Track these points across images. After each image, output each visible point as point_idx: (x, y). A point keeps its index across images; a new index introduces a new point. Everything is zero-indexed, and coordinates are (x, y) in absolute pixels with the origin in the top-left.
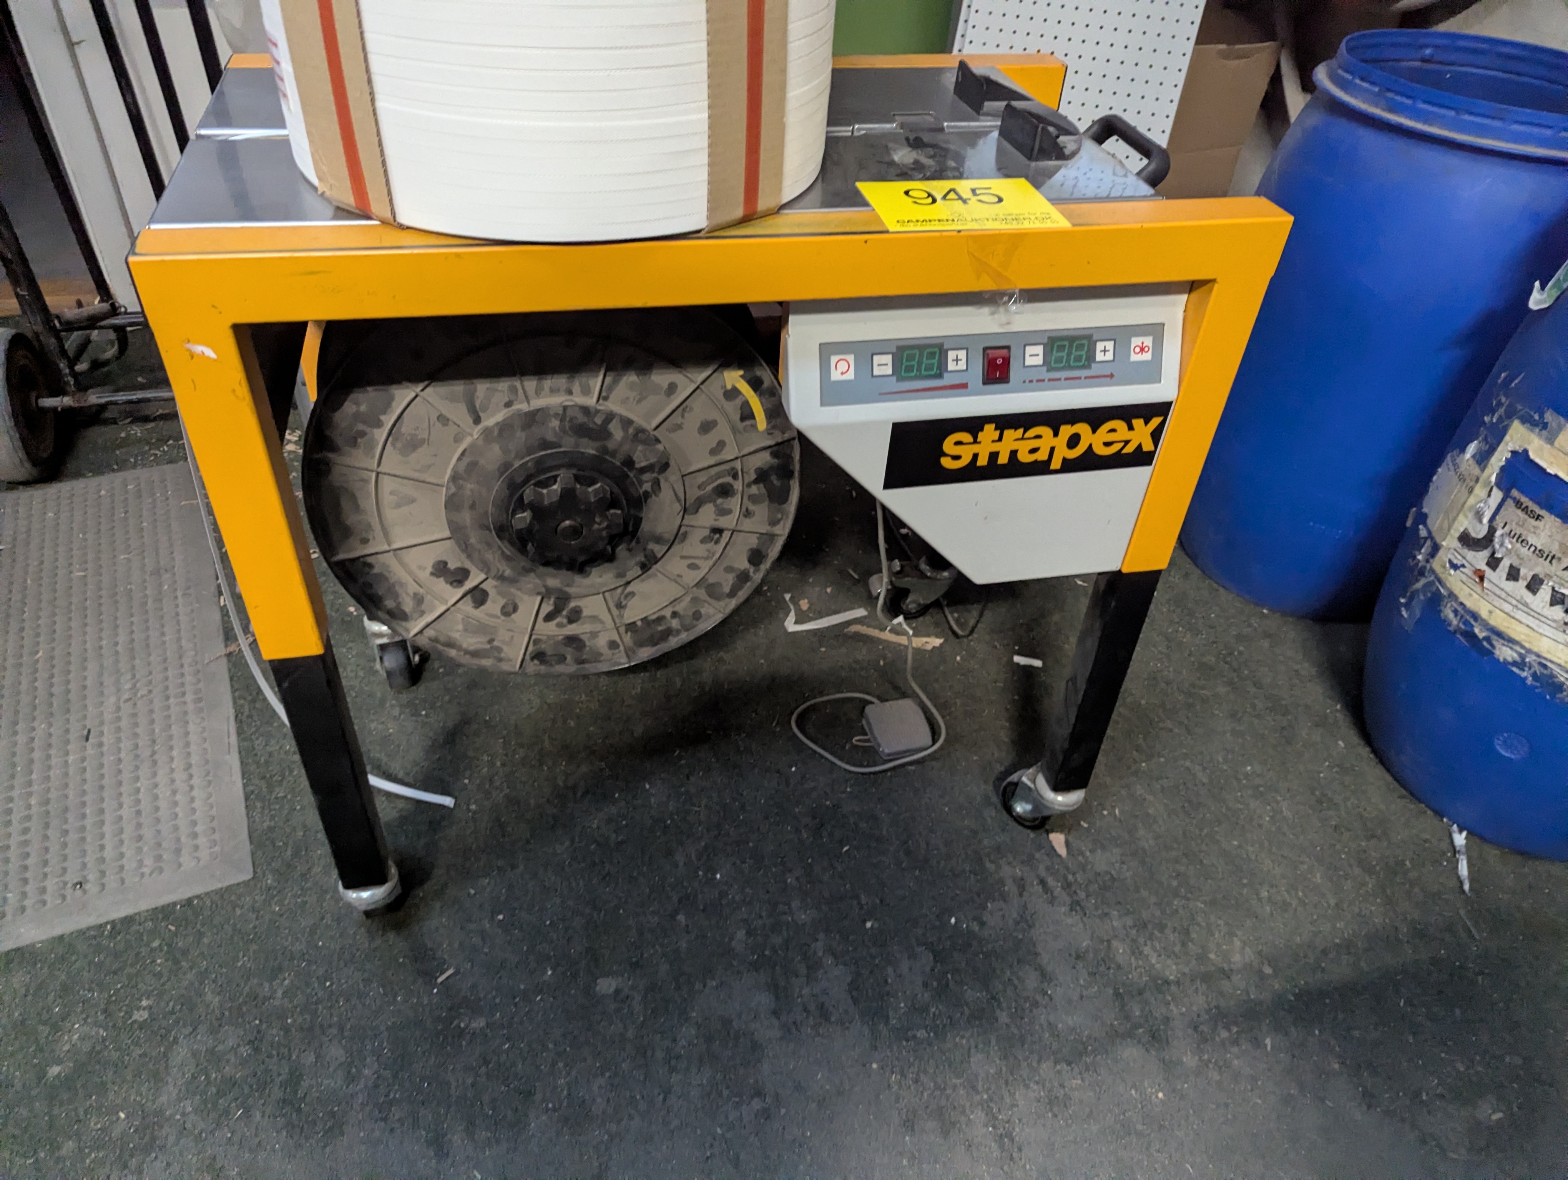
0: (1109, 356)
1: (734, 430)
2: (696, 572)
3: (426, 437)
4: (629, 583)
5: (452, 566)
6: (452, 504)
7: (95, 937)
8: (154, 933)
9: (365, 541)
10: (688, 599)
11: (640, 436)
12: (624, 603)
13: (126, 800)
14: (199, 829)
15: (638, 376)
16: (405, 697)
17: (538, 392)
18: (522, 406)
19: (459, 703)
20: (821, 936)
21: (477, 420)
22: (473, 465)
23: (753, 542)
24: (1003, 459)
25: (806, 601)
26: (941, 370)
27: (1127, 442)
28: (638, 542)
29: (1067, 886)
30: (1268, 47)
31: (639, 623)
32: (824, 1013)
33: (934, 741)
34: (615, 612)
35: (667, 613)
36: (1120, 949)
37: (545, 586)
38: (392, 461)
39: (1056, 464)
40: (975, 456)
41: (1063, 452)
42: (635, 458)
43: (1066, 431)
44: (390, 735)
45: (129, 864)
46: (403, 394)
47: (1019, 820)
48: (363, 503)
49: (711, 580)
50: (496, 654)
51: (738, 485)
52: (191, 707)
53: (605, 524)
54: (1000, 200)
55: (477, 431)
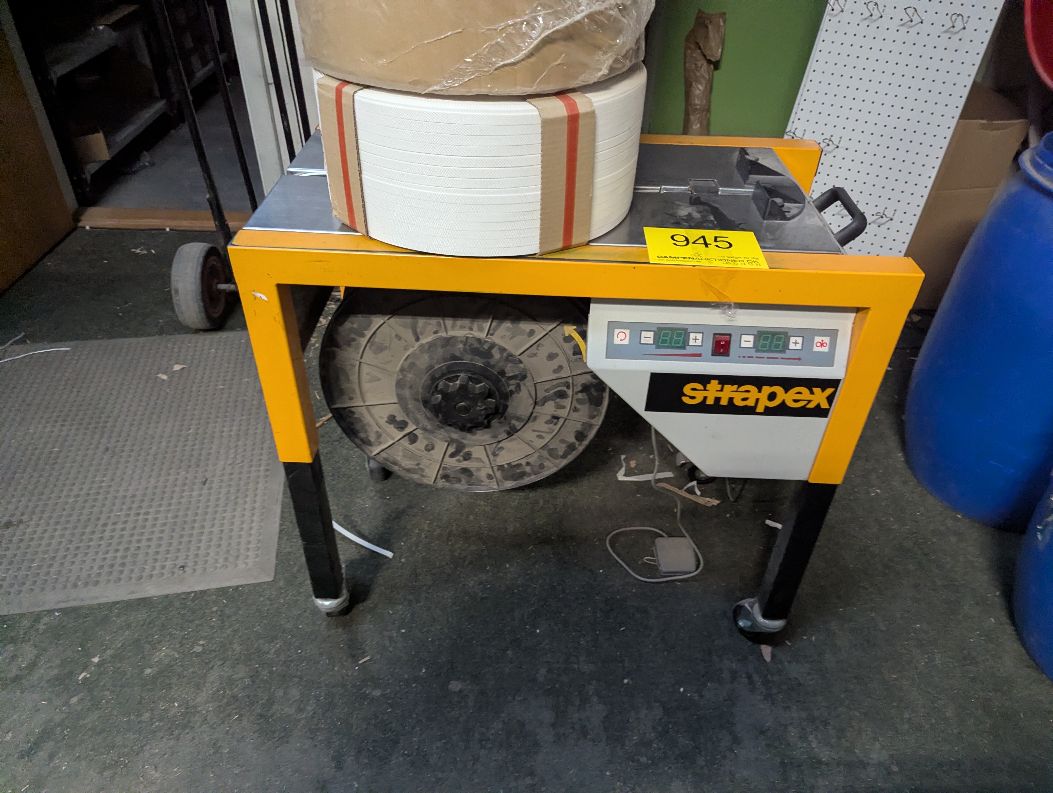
0: (799, 347)
1: (568, 360)
2: (542, 440)
3: (388, 345)
4: (499, 442)
5: (398, 418)
6: (400, 384)
7: (184, 599)
8: (215, 602)
9: (351, 399)
10: (536, 455)
11: (510, 358)
12: (497, 453)
13: (217, 522)
14: (251, 546)
15: (512, 323)
16: (379, 486)
17: (453, 327)
18: (443, 334)
19: (409, 495)
20: (594, 682)
21: (418, 339)
22: (413, 364)
23: (579, 427)
24: (724, 402)
25: (635, 462)
26: (685, 344)
27: (810, 401)
28: (505, 419)
29: (766, 683)
30: (1021, 122)
31: (506, 466)
32: (584, 733)
33: (697, 569)
34: (492, 458)
35: (523, 462)
36: (793, 732)
37: (450, 437)
38: (369, 356)
39: (760, 409)
40: (705, 398)
41: (764, 403)
42: (506, 370)
43: (767, 390)
44: (366, 507)
45: (211, 560)
46: (377, 321)
47: (741, 630)
48: (351, 377)
49: (551, 447)
50: (420, 472)
51: (570, 392)
52: (262, 473)
53: (483, 407)
54: (731, 245)
55: (417, 345)
